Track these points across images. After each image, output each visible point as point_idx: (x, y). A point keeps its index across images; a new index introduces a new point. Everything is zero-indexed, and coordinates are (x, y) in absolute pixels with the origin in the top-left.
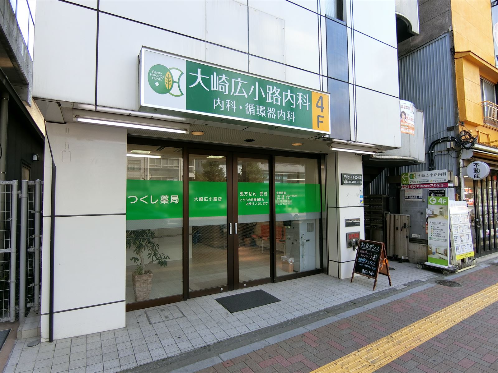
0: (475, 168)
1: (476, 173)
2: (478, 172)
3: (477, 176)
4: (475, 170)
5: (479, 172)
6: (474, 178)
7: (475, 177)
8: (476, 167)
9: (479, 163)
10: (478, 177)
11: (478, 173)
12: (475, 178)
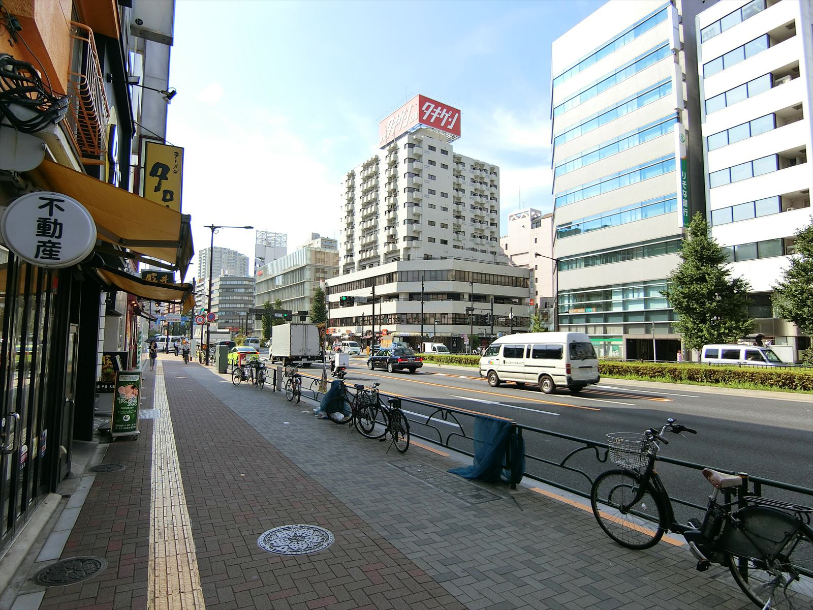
0: (47, 216)
1: (46, 239)
2: (57, 234)
3: (50, 250)
4: (44, 227)
5: (59, 237)
6: (36, 256)
7: (41, 254)
8: (51, 214)
9: (63, 201)
10: (51, 255)
11: (54, 240)
12: (39, 259)
